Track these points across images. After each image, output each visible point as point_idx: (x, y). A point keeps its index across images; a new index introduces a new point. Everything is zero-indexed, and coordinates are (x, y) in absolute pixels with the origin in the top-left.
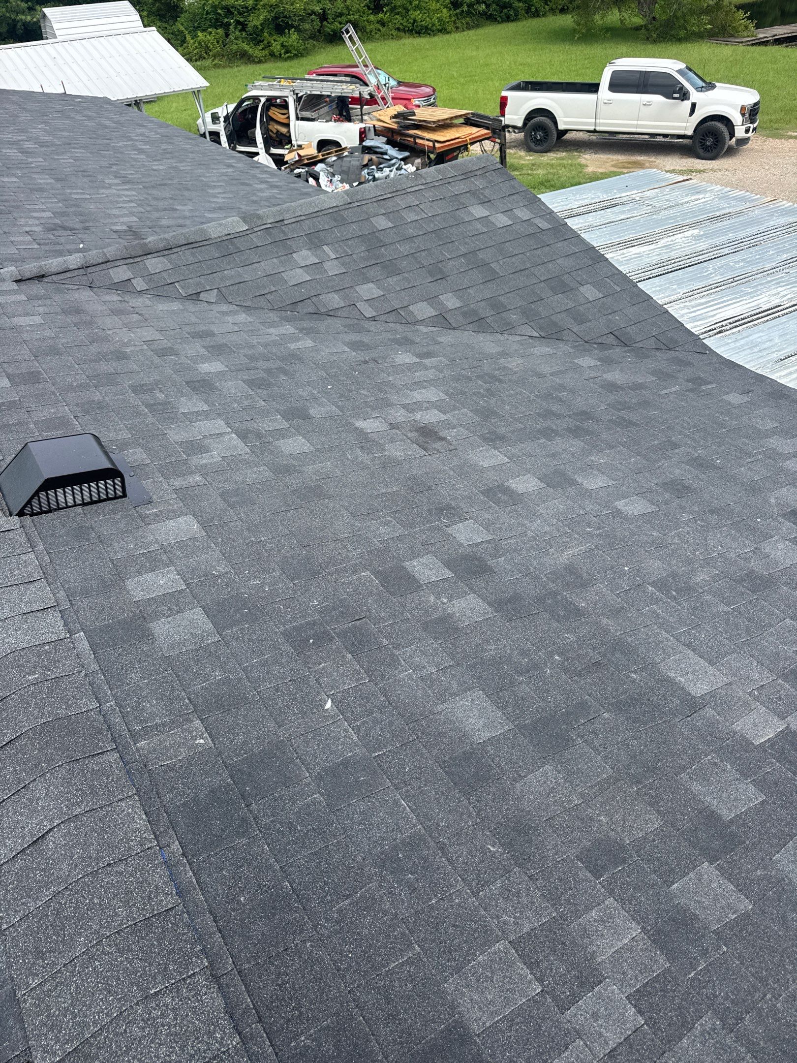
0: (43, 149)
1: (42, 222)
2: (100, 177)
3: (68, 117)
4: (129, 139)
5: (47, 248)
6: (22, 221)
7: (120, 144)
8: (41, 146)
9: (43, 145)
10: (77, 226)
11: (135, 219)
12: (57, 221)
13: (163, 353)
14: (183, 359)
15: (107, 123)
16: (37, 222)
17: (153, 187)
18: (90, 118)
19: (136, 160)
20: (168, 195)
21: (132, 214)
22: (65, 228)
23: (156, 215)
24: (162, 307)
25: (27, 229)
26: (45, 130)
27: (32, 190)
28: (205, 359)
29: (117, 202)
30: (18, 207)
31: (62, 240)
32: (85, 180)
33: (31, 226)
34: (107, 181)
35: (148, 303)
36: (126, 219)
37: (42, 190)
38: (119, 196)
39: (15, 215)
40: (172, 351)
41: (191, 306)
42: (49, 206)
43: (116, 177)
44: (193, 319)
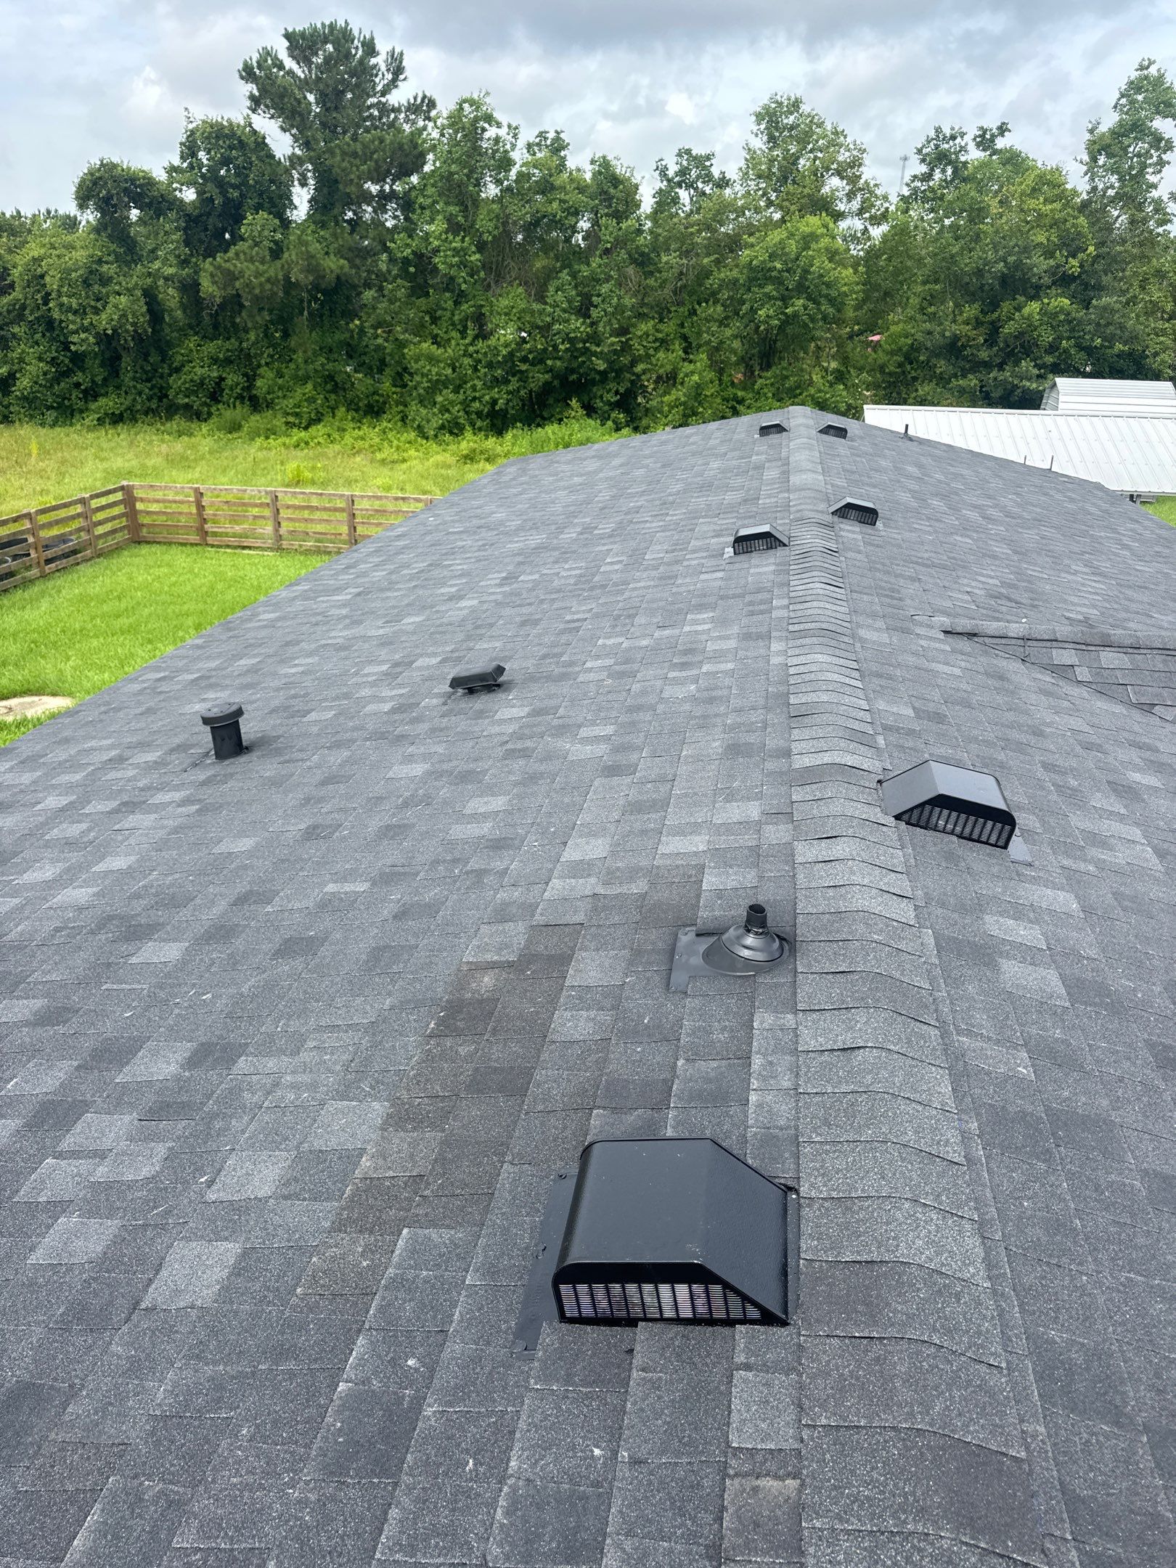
0: (1008, 519)
1: (988, 587)
2: (1067, 561)
3: (1046, 494)
4: (1115, 531)
5: (985, 612)
6: (965, 581)
7: (1102, 534)
8: (1006, 516)
9: (1009, 515)
10: (1024, 601)
11: (1096, 612)
12: (1003, 591)
13: (1088, 747)
14: (1111, 759)
15: (1092, 510)
16: (981, 586)
17: (1130, 587)
18: (1072, 500)
19: (1116, 555)
20: (1146, 599)
21: (1094, 607)
22: (1010, 599)
23: (1124, 615)
24: (1101, 704)
25: (969, 590)
26: (1015, 501)
27: (984, 555)
28: (1137, 769)
29: (1079, 590)
30: (964, 567)
31: (1004, 609)
32: (1048, 559)
33: (972, 587)
34: (1073, 567)
35: (1086, 695)
36: (1084, 610)
37: (995, 557)
38: (1083, 585)
39: (960, 573)
40: (1099, 748)
41: (1137, 715)
42: (998, 574)
43: (1086, 565)
44: (1136, 728)
